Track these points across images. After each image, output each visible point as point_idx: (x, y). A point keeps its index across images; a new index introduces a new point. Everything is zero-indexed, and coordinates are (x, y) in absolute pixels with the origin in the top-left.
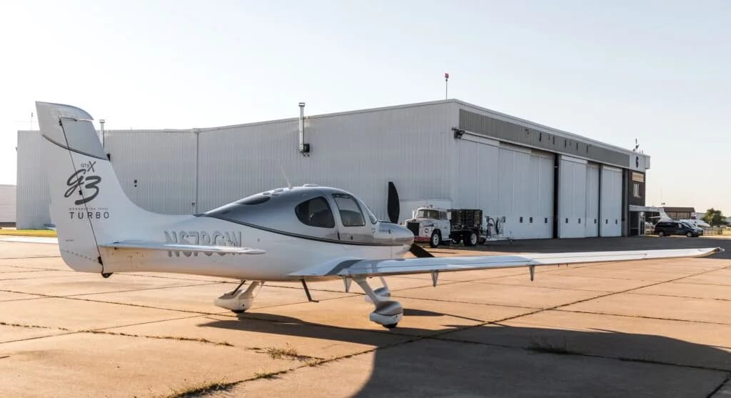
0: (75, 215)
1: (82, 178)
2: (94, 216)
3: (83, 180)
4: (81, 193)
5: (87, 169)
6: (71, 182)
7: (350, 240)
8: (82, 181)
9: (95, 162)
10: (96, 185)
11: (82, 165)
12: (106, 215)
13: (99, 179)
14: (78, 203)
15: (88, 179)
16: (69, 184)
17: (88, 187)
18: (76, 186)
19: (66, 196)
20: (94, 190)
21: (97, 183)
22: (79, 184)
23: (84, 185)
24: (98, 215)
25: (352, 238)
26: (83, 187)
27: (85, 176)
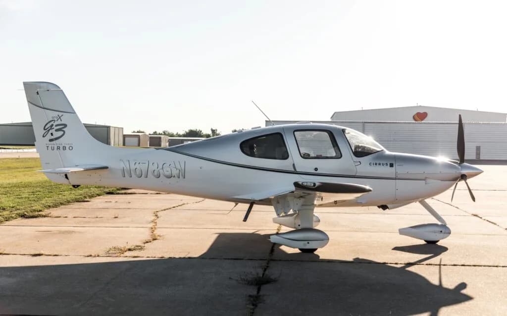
0: (50, 148)
1: (52, 125)
2: (61, 148)
3: (54, 127)
4: (52, 134)
5: (56, 119)
6: (46, 128)
7: (315, 172)
8: (53, 127)
9: (62, 115)
10: (64, 129)
11: (53, 118)
12: (71, 148)
13: (65, 126)
14: (51, 140)
15: (57, 125)
16: (44, 129)
17: (57, 130)
18: (49, 130)
19: (43, 137)
20: (62, 133)
21: (63, 128)
22: (51, 129)
23: (54, 129)
24: (64, 148)
25: (316, 169)
26: (53, 131)
27: (55, 124)
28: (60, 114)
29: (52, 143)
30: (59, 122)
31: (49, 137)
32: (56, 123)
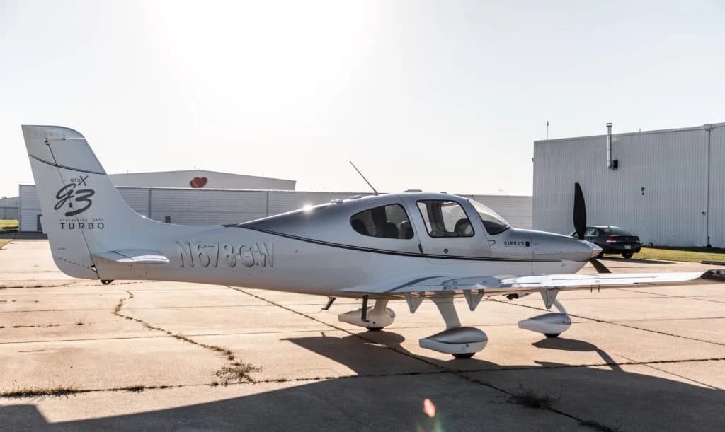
0: (66, 226)
1: (71, 191)
2: (86, 226)
3: (74, 194)
4: (71, 205)
5: (77, 183)
6: (60, 195)
7: (444, 254)
8: (72, 195)
9: (87, 177)
10: (89, 198)
11: (72, 180)
12: (101, 225)
13: (92, 192)
14: (68, 214)
15: (78, 192)
16: (58, 197)
17: (78, 199)
18: (66, 199)
20: (87, 203)
21: (89, 196)
22: (69, 197)
23: (75, 198)
24: (91, 226)
25: (446, 251)
26: (73, 200)
27: (75, 190)
28: (84, 175)
29: (70, 218)
30: (82, 187)
31: (65, 208)
32: (78, 188)
